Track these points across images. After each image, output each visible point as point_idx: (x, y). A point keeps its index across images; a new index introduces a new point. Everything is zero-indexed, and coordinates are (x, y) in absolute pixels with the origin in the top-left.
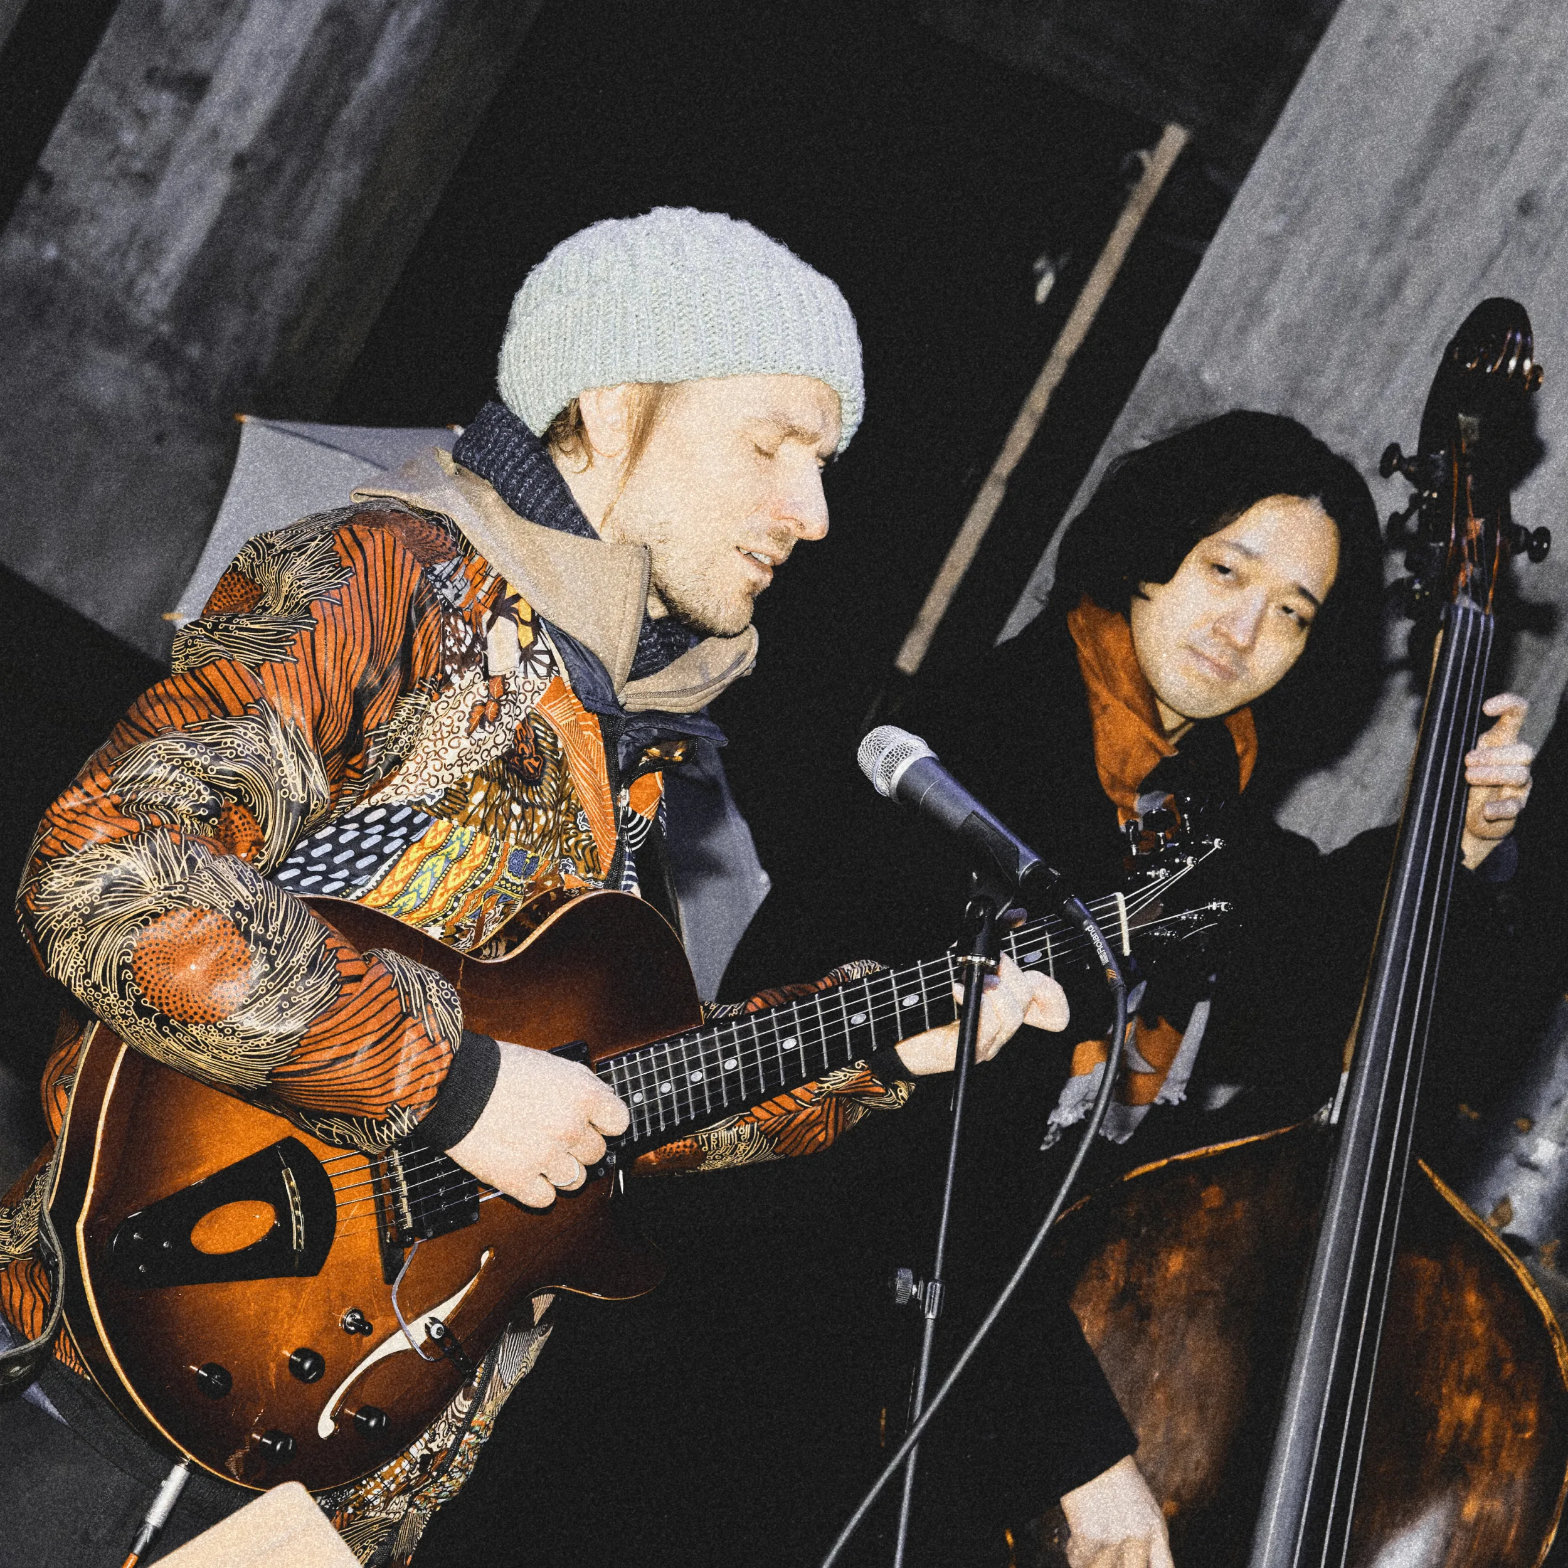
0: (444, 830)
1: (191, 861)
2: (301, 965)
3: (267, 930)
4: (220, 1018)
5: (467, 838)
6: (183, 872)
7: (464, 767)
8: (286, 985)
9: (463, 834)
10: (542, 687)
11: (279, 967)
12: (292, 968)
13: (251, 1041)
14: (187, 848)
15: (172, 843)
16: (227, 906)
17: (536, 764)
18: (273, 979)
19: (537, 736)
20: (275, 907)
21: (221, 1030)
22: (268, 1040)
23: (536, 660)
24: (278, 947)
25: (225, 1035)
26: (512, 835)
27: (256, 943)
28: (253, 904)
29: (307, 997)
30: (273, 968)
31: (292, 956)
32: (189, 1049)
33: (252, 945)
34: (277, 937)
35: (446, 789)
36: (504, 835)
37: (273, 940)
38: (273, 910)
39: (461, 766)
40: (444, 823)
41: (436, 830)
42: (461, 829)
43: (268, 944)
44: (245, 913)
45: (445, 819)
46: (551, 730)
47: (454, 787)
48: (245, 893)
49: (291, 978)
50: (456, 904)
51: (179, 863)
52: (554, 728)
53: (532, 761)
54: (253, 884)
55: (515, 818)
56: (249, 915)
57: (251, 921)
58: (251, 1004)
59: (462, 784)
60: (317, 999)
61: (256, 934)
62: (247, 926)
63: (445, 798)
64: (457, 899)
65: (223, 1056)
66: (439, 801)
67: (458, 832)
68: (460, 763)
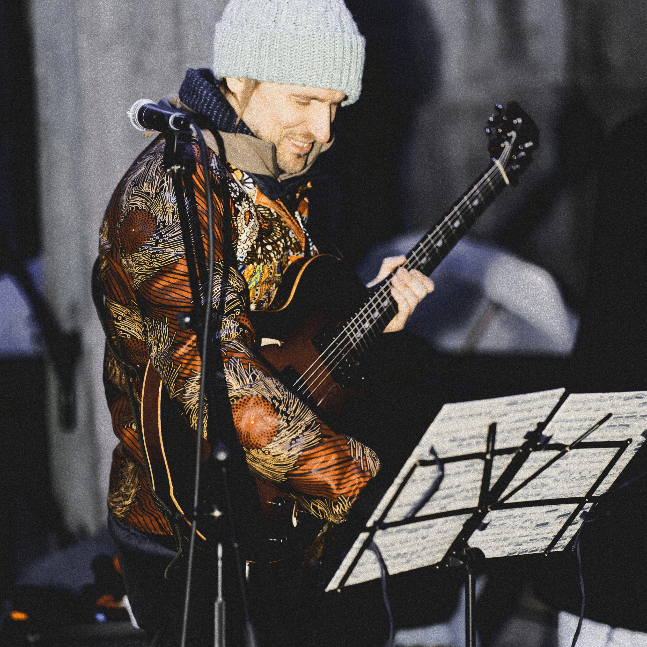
0: (252, 269)
1: (254, 377)
2: (302, 426)
3: (287, 409)
4: (263, 446)
5: (261, 268)
6: (250, 381)
7: (251, 240)
8: (295, 433)
9: (259, 268)
10: (254, 192)
11: (292, 425)
12: (297, 427)
13: (277, 457)
14: (252, 371)
15: (245, 369)
16: (270, 397)
17: (267, 225)
18: (289, 430)
19: (262, 214)
20: (292, 402)
21: (264, 452)
22: (284, 457)
23: (246, 183)
24: (292, 418)
25: (266, 454)
26: (274, 259)
27: (282, 414)
28: (282, 399)
29: (304, 439)
30: (289, 426)
31: (298, 422)
32: (252, 461)
33: (279, 414)
34: (292, 413)
35: (247, 252)
36: (271, 261)
37: (290, 414)
38: (291, 403)
39: (250, 240)
40: (251, 266)
41: (248, 270)
42: (258, 266)
43: (288, 415)
44: (277, 401)
45: (251, 264)
46: (266, 208)
47: (250, 250)
48: (279, 394)
49: (297, 431)
50: (257, 292)
51: (248, 377)
52: (266, 206)
53: (265, 224)
54: (283, 391)
55: (271, 251)
56: (280, 402)
57: (280, 405)
58: (277, 441)
59: (252, 247)
60: (308, 441)
61: (282, 410)
62: (278, 407)
63: (248, 256)
64: (257, 290)
65: (266, 465)
66: (246, 258)
67: (258, 268)
68: (249, 239)
